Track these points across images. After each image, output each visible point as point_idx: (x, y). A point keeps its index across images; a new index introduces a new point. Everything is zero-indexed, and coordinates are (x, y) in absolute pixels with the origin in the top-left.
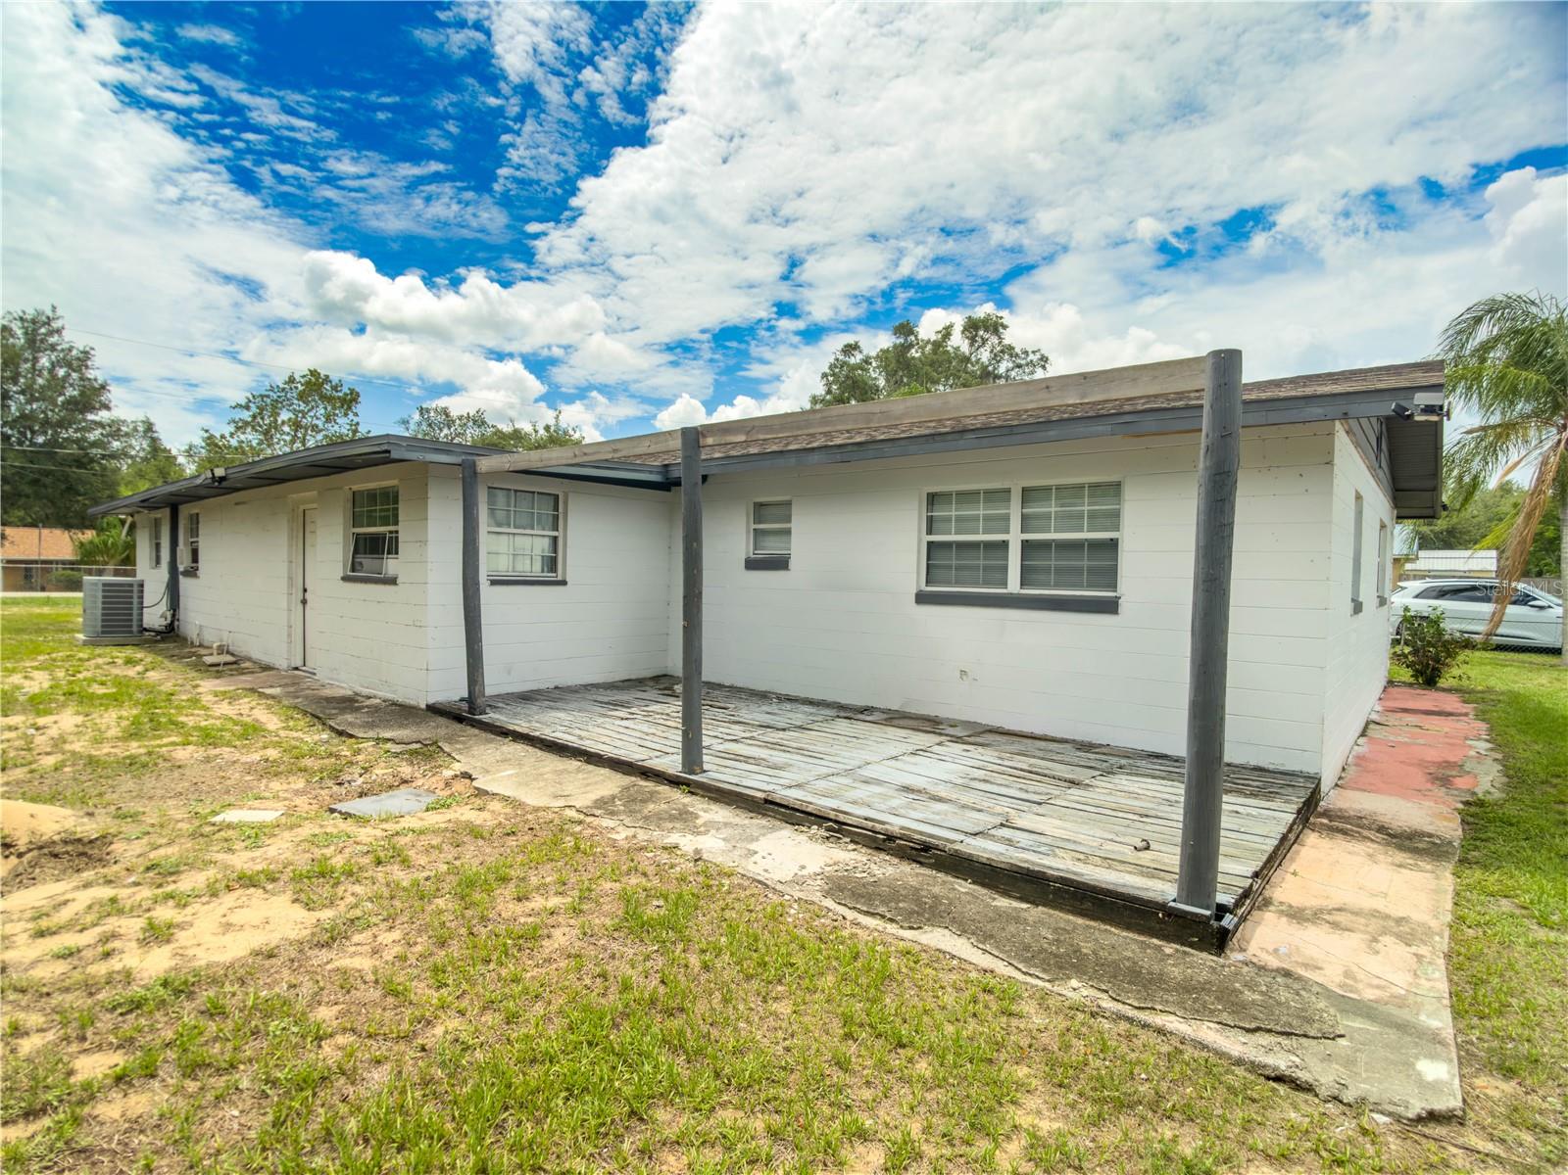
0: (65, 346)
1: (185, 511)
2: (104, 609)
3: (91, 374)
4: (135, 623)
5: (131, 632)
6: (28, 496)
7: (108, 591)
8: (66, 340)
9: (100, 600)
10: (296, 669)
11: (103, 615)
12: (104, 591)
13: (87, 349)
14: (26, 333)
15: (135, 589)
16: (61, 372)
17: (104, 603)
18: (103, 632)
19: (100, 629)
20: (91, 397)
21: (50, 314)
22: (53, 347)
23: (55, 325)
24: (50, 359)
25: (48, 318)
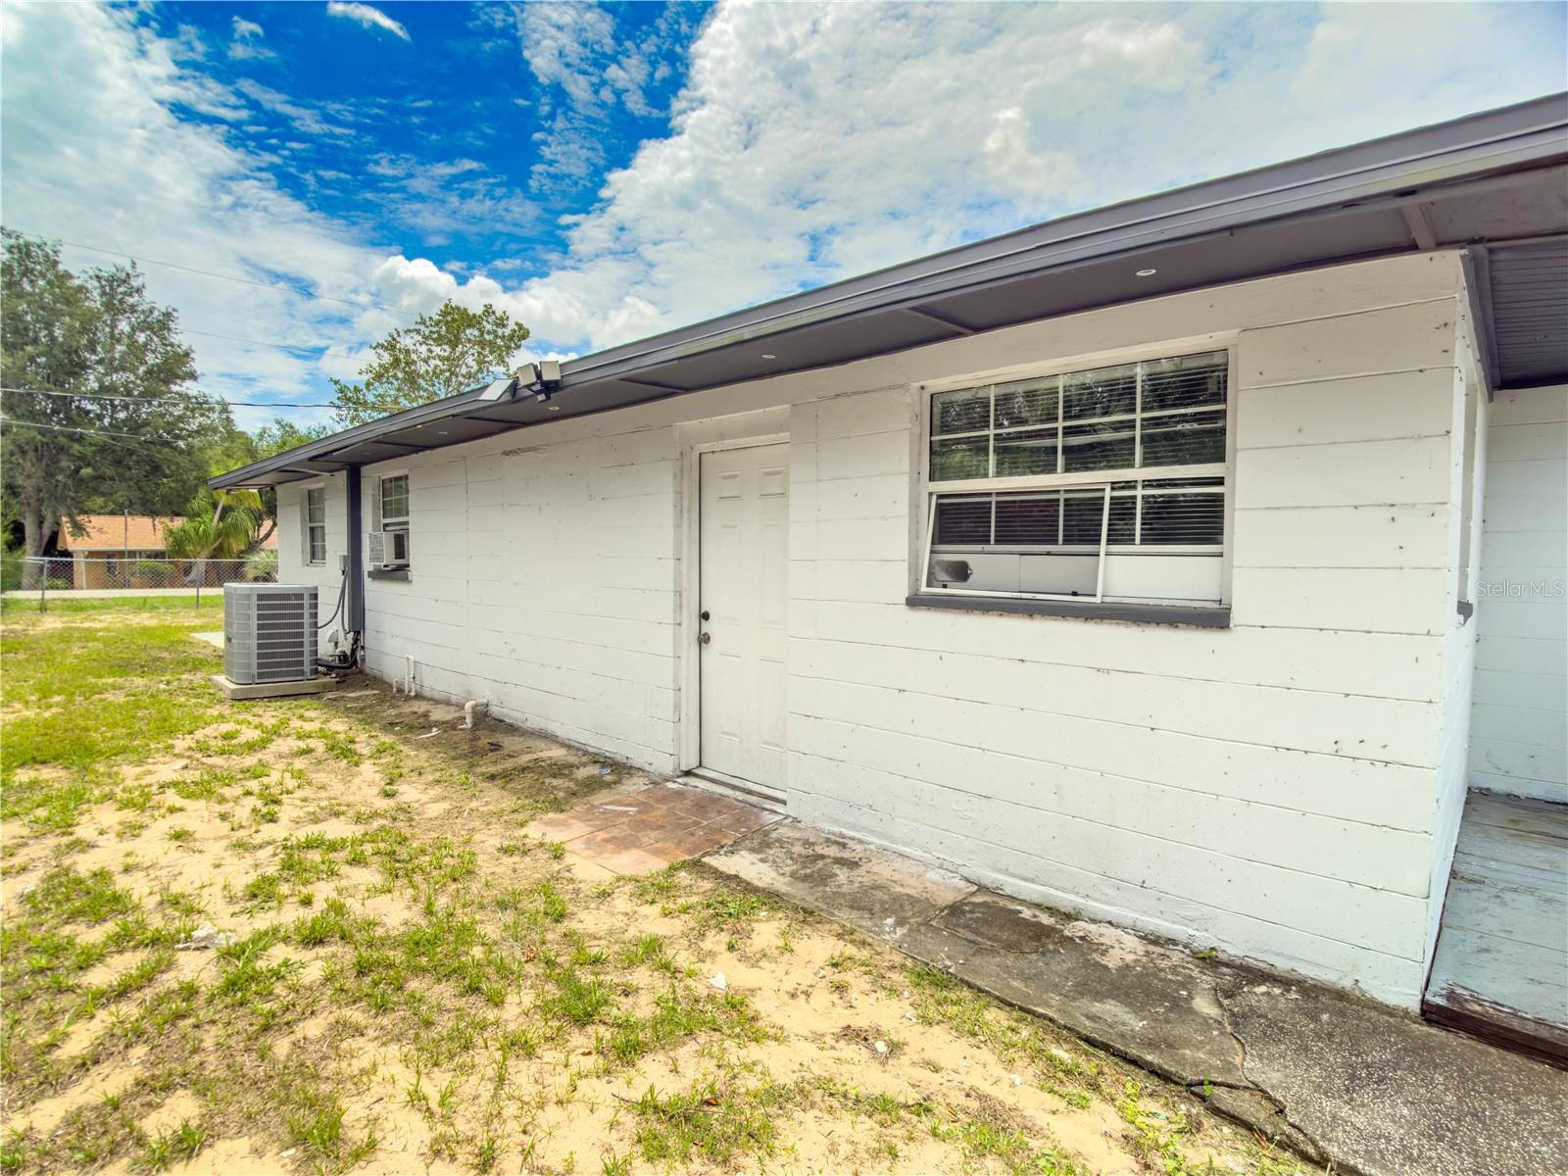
0: (145, 307)
1: (373, 476)
2: (260, 637)
3: (175, 339)
4: (307, 658)
5: (302, 673)
6: (112, 479)
7: (269, 607)
8: (147, 300)
9: (255, 622)
10: (688, 773)
11: (260, 646)
12: (259, 607)
13: (170, 310)
14: (104, 294)
15: (306, 602)
16: (141, 338)
17: (260, 627)
18: (260, 675)
19: (255, 671)
20: (175, 367)
21: (129, 269)
22: (133, 309)
23: (135, 283)
24: (130, 322)
25: (128, 275)
